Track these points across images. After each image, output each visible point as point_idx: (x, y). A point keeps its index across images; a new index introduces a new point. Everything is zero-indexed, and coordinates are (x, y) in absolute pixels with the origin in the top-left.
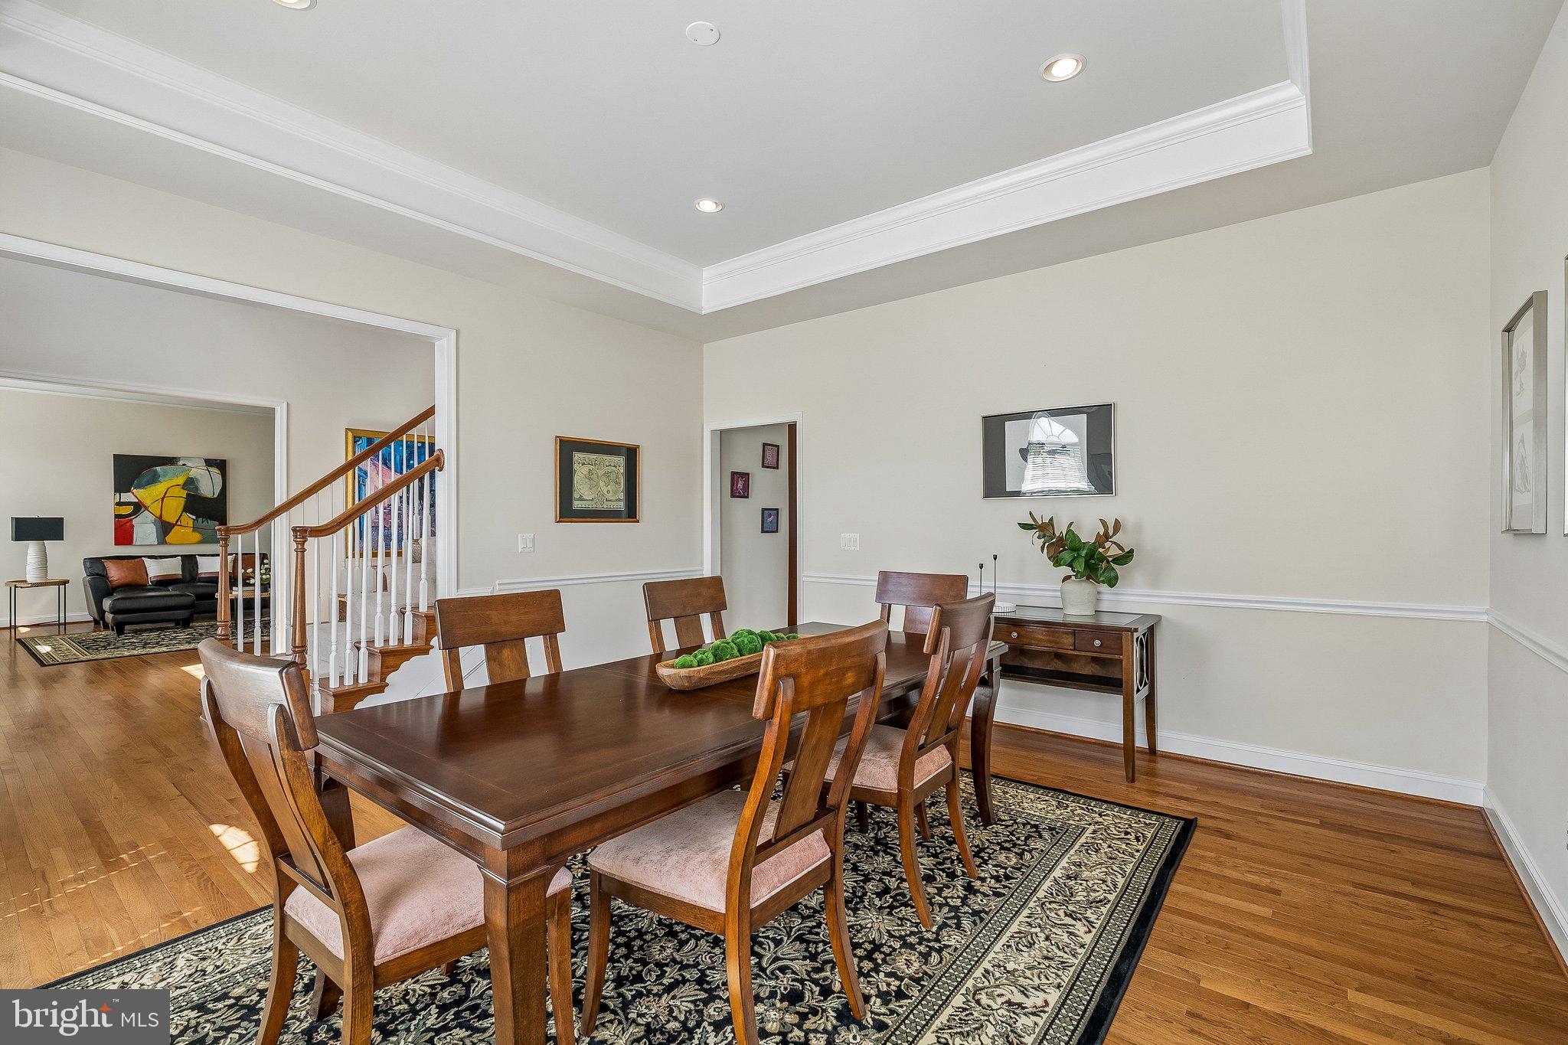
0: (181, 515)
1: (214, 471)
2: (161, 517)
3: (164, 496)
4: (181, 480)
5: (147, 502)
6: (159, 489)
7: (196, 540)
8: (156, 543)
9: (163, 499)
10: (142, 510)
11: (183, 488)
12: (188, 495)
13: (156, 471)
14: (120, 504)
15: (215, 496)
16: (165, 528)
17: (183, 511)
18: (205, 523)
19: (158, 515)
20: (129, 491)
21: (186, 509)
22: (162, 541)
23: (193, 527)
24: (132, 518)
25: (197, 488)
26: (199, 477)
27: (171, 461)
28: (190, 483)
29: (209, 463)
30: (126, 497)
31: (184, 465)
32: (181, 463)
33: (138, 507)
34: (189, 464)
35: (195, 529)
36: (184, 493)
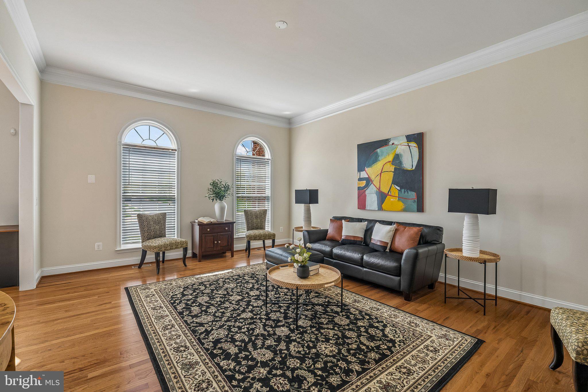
0: (391, 187)
1: (413, 144)
2: (379, 189)
3: (382, 172)
4: (391, 158)
5: (373, 177)
6: (378, 167)
7: (400, 209)
8: (377, 209)
9: (381, 174)
10: (370, 184)
11: (392, 164)
12: (395, 169)
13: (377, 153)
14: (360, 179)
15: (414, 168)
16: (382, 197)
17: (392, 183)
18: (406, 193)
19: (378, 187)
20: (364, 170)
21: (394, 182)
22: (380, 209)
23: (398, 197)
24: (365, 189)
25: (401, 163)
26: (402, 153)
27: (384, 143)
28: (397, 158)
29: (410, 138)
30: (364, 175)
31: (393, 144)
32: (391, 143)
33: (369, 181)
34: (396, 143)
35: (400, 198)
36: (392, 168)
